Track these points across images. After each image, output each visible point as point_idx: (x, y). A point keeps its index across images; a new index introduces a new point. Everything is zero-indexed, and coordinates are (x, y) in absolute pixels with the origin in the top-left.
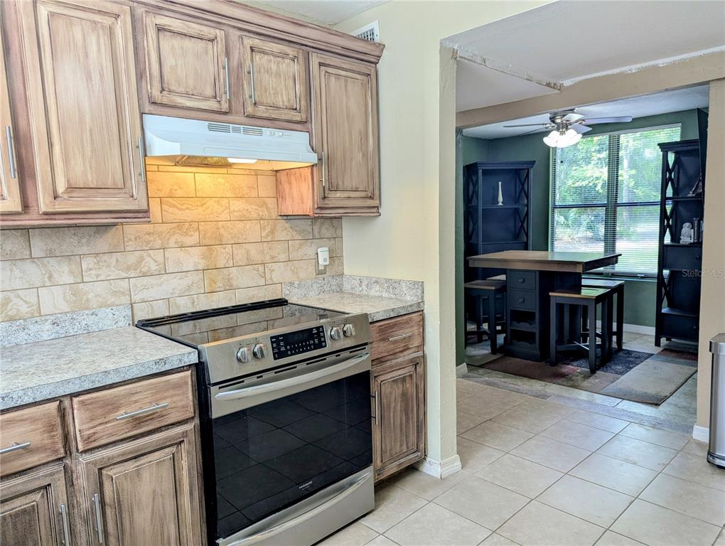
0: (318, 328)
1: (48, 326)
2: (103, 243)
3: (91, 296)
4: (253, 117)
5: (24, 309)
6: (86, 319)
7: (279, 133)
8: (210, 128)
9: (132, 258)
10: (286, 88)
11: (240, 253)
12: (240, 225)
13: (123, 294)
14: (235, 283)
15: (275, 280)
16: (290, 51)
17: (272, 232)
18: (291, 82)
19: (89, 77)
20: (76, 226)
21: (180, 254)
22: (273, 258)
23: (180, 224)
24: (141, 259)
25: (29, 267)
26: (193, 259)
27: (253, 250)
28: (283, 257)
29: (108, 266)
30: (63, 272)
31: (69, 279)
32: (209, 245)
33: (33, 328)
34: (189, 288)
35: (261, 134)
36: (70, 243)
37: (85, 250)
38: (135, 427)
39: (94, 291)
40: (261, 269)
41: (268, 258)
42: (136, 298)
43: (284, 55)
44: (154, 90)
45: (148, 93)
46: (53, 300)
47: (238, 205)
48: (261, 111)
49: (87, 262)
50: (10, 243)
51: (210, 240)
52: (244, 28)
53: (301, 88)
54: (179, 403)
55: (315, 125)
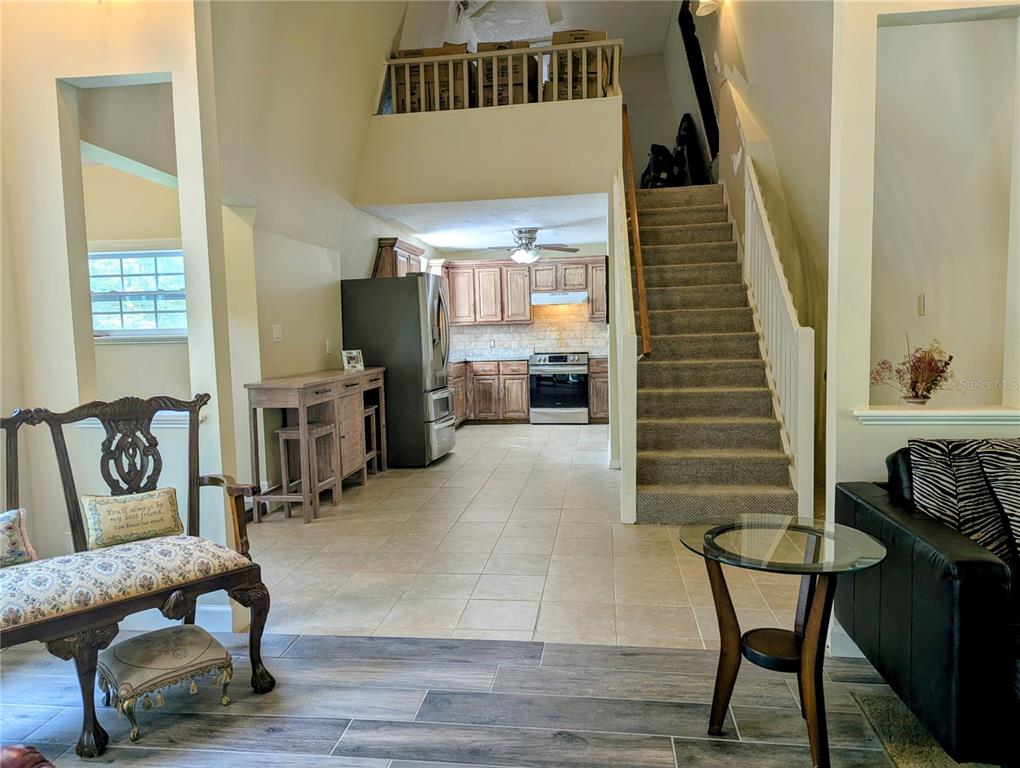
0: (565, 356)
2: (528, 329)
4: (565, 290)
5: (507, 346)
6: (522, 350)
7: (575, 293)
8: (551, 295)
9: (535, 334)
10: (578, 278)
11: (572, 334)
12: (573, 324)
13: (532, 344)
15: (586, 346)
16: (580, 266)
17: (586, 327)
18: (580, 276)
19: (517, 289)
20: (521, 324)
21: (551, 333)
23: (551, 324)
24: (538, 334)
25: (509, 334)
26: (555, 335)
27: (577, 334)
28: (590, 336)
29: (529, 336)
30: (517, 337)
31: (518, 339)
32: (559, 331)
34: (553, 345)
35: (568, 294)
36: (520, 329)
37: (523, 331)
38: (512, 372)
39: (525, 343)
40: (580, 340)
41: (584, 336)
42: (535, 347)
43: (578, 268)
44: (533, 286)
45: (532, 288)
46: (514, 345)
47: (572, 317)
48: (567, 287)
49: (524, 335)
50: (506, 328)
51: (561, 329)
52: (563, 263)
53: (584, 277)
54: (524, 369)
55: (589, 289)
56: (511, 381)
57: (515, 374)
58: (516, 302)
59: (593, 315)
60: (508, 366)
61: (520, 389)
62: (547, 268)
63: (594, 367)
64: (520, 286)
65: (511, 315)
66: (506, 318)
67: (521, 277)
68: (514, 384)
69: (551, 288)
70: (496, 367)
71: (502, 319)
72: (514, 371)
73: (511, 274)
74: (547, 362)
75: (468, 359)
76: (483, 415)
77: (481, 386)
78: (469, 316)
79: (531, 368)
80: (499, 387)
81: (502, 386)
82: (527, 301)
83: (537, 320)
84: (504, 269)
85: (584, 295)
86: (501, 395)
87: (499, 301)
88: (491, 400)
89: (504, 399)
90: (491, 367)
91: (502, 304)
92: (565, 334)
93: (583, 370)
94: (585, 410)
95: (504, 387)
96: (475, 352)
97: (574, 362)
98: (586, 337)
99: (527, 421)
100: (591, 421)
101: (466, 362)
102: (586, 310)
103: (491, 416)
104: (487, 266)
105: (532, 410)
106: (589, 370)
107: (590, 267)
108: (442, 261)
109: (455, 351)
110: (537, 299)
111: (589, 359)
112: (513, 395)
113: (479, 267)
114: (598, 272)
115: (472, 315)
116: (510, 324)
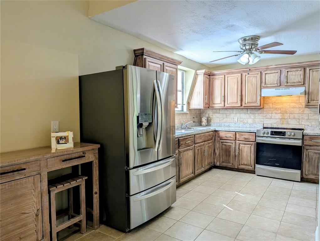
0: (284, 132)
1: (248, 125)
2: (260, 111)
3: (256, 121)
4: (286, 86)
5: (246, 122)
6: (255, 125)
7: (295, 88)
8: (275, 89)
9: (265, 115)
10: (298, 77)
11: (292, 116)
12: (293, 109)
13: (262, 122)
14: (289, 123)
15: (302, 124)
16: (299, 69)
17: (303, 111)
18: (299, 76)
19: (252, 85)
20: (255, 108)
21: (276, 115)
22: (302, 118)
23: (276, 108)
24: (267, 115)
25: (247, 115)
26: (279, 116)
27: (296, 116)
28: (306, 118)
29: (260, 116)
30: (252, 116)
31: (253, 117)
32: (282, 113)
33: (246, 125)
34: (277, 122)
35: (289, 89)
36: (254, 111)
37: (256, 113)
38: (245, 139)
39: (257, 120)
40: (298, 120)
41: (301, 118)
42: (265, 123)
43: (298, 70)
44: (263, 85)
46: (250, 121)
47: (293, 104)
48: (289, 84)
49: (256, 115)
50: (245, 111)
51: (284, 112)
52: (286, 68)
53: (302, 77)
54: (252, 138)
55: (307, 85)
56: (244, 145)
57: (246, 140)
58: (251, 94)
59: (309, 104)
60: (242, 135)
61: (249, 151)
62: (273, 71)
63: (307, 141)
64: (254, 84)
65: (248, 103)
66: (244, 105)
67: (255, 78)
68: (246, 148)
69: (276, 85)
70: (234, 135)
71: (241, 105)
72: (246, 139)
73: (248, 77)
74: (269, 135)
75: (217, 129)
76: (224, 164)
77: (224, 146)
78: (221, 103)
79: (258, 138)
80: (235, 148)
81: (237, 147)
82: (259, 94)
83: (266, 106)
84: (244, 74)
85: (302, 89)
86: (237, 153)
87: (239, 94)
88: (229, 155)
89: (238, 156)
90: (231, 135)
91: (242, 96)
92: (286, 116)
93: (298, 143)
94: (299, 172)
95: (239, 148)
96: (226, 124)
97: (291, 137)
98: (303, 118)
99: (253, 172)
100: (303, 180)
101: (216, 131)
102: (303, 100)
103: (230, 165)
104: (233, 73)
105: (257, 166)
106: (303, 143)
107: (308, 69)
108: (203, 71)
109: (214, 123)
110: (266, 92)
111: (303, 136)
112: (245, 154)
113: (228, 73)
114: (315, 72)
115: (223, 103)
116: (247, 108)
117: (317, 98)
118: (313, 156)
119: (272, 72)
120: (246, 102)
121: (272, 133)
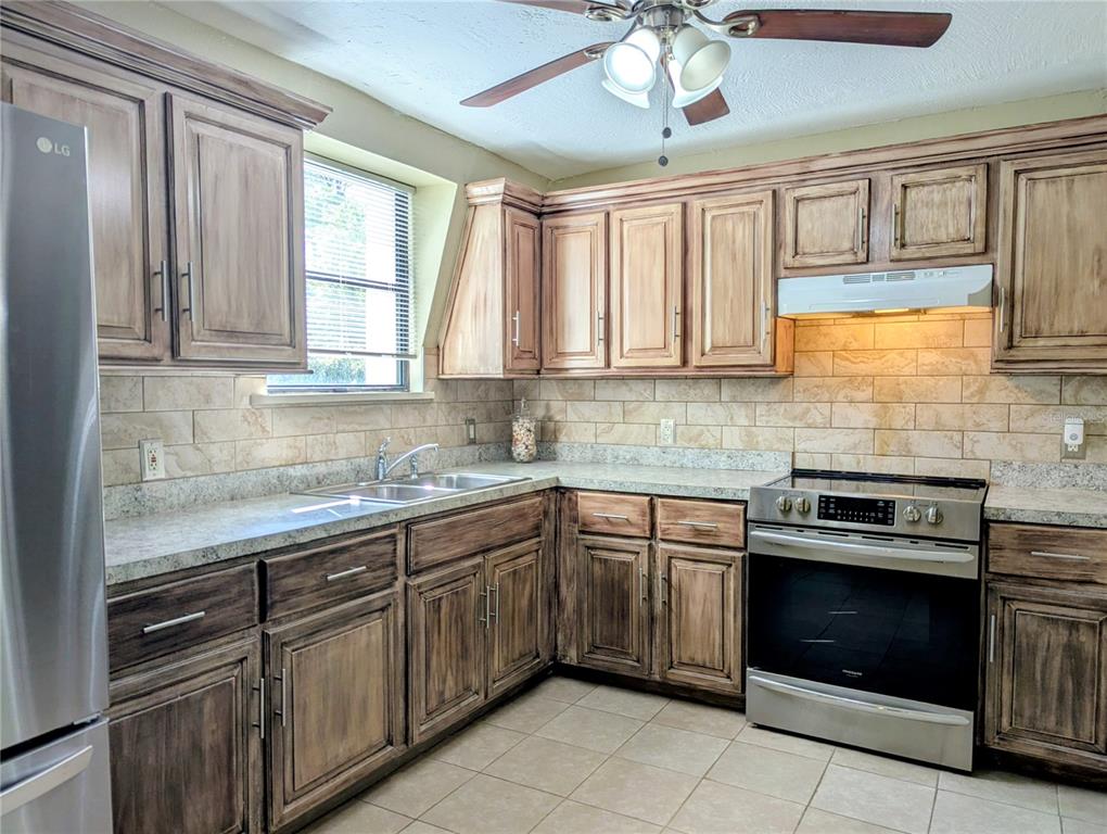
0: (887, 502)
1: (724, 458)
2: (775, 393)
3: (760, 439)
4: (899, 260)
5: (712, 442)
6: (752, 459)
7: (940, 271)
8: (846, 281)
9: (799, 409)
10: (954, 216)
11: (926, 415)
12: (930, 381)
13: (788, 441)
14: (914, 449)
15: (979, 454)
16: (963, 172)
17: (981, 391)
18: (963, 209)
19: (734, 259)
20: (755, 377)
21: (850, 410)
22: (978, 425)
23: (852, 378)
24: (808, 410)
25: (717, 407)
26: (863, 415)
27: (948, 415)
28: (996, 425)
29: (777, 414)
30: (741, 416)
31: (743, 421)
32: (881, 404)
33: (715, 457)
34: (855, 446)
35: (912, 277)
36: (750, 391)
37: (759, 398)
38: (695, 536)
39: (764, 436)
40: (957, 437)
41: (970, 424)
42: (798, 447)
43: (956, 179)
44: (787, 257)
45: (784, 259)
46: (732, 438)
47: (931, 358)
48: (909, 252)
49: (761, 409)
50: (708, 389)
51: (888, 397)
52: (897, 167)
53: (978, 212)
54: (731, 531)
55: (1001, 254)
56: (690, 566)
57: (703, 539)
58: (728, 305)
59: (1012, 352)
60: (682, 514)
61: (716, 595)
62: (834, 188)
63: (1007, 553)
64: (744, 255)
65: (714, 348)
66: (695, 359)
67: (749, 226)
68: (700, 577)
69: (849, 258)
70: (644, 514)
71: (685, 362)
72: (698, 532)
73: (714, 218)
74: (812, 517)
75: (565, 482)
76: (602, 661)
77: (597, 567)
78: (592, 352)
79: (755, 533)
80: (650, 578)
81: (660, 573)
82: (765, 301)
83: (804, 366)
84: (696, 204)
85: (978, 277)
86: (659, 607)
87: (675, 302)
88: (624, 614)
89: (664, 618)
90: (628, 512)
91: (685, 313)
92: (900, 416)
93: (960, 563)
94: (962, 719)
95: (668, 580)
96: (622, 451)
97: (922, 530)
98: (979, 428)
99: (734, 703)
100: (990, 761)
101: (560, 491)
102: (983, 333)
103: (625, 666)
104: (646, 200)
105: (756, 677)
106: (983, 561)
107: (1006, 172)
108: (497, 187)
109: (571, 448)
110: (800, 296)
111: (985, 524)
112: (695, 611)
113: (626, 201)
114: (1041, 187)
115: (600, 349)
116: (717, 377)
117: (1052, 325)
118: (1038, 635)
119: (831, 192)
120: (708, 347)
121: (827, 508)
